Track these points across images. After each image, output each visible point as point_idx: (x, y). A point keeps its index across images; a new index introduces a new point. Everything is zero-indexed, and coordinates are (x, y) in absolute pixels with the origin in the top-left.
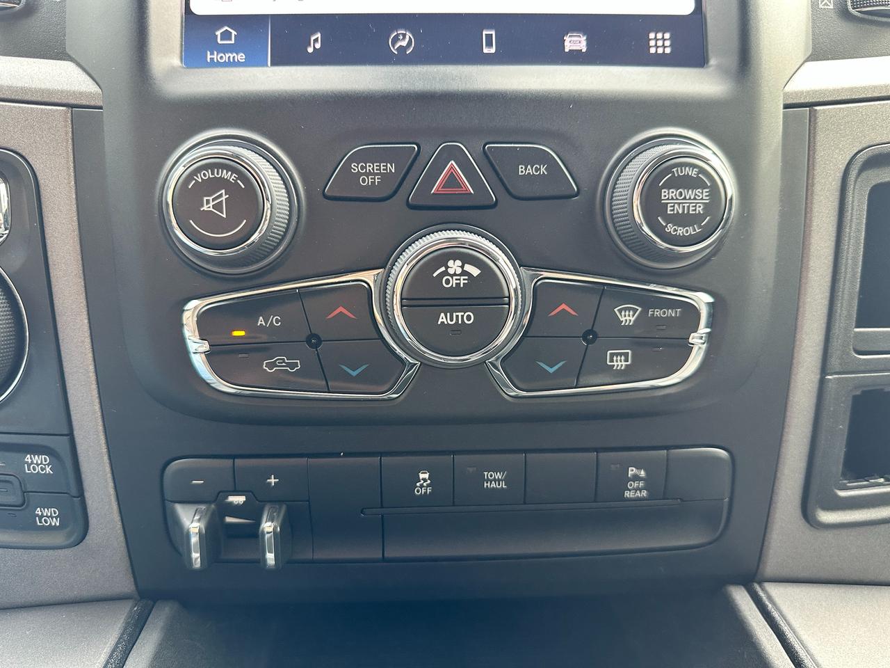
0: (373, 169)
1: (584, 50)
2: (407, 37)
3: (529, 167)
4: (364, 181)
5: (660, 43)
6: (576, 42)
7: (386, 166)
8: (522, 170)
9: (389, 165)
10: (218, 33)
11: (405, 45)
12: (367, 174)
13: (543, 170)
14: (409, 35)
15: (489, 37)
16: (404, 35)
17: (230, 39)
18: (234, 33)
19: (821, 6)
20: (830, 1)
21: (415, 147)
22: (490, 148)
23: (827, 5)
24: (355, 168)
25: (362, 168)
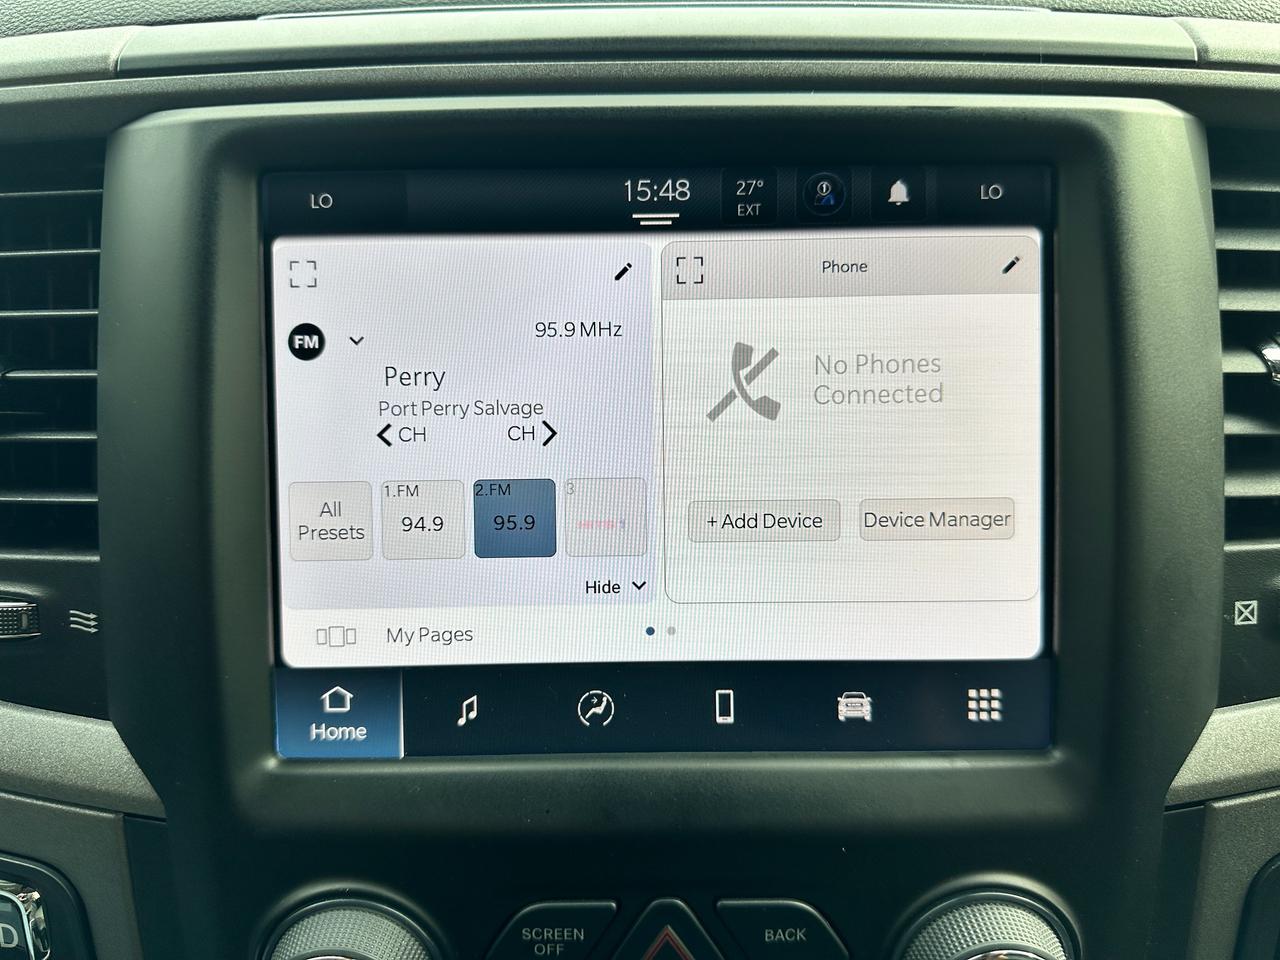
0: (553, 935)
1: (868, 718)
2: (605, 699)
3: (780, 931)
4: (540, 950)
5: (984, 704)
6: (855, 707)
7: (572, 932)
8: (769, 936)
9: (575, 931)
10: (326, 696)
11: (600, 712)
12: (546, 942)
13: (800, 935)
14: (606, 698)
15: (725, 699)
16: (600, 698)
17: (343, 706)
18: (349, 696)
19: (1238, 622)
20: (1252, 613)
21: (614, 905)
22: (725, 907)
23: (1247, 619)
24: (527, 934)
25: (537, 934)
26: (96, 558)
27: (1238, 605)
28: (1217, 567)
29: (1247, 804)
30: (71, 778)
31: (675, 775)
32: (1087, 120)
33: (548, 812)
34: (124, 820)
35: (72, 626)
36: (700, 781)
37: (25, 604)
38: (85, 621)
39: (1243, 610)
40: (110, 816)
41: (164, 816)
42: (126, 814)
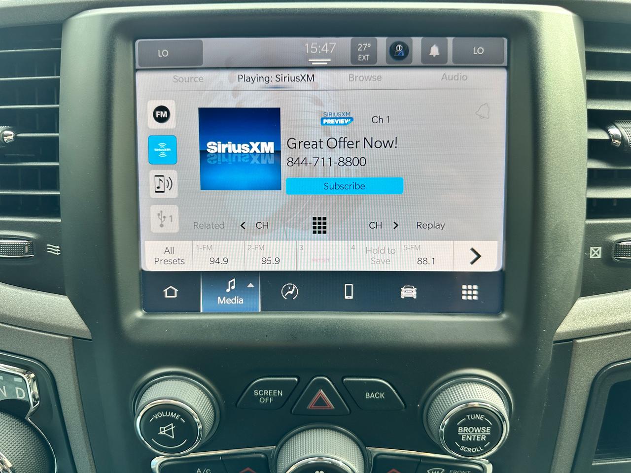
0: (268, 393)
1: (415, 297)
2: (294, 288)
3: (372, 393)
4: (262, 400)
5: (470, 292)
6: (409, 292)
7: (277, 392)
8: (367, 395)
9: (279, 391)
11: (292, 293)
12: (265, 397)
13: (382, 395)
15: (349, 288)
16: (292, 287)
17: (174, 295)
19: (592, 257)
20: (598, 253)
21: (296, 380)
22: (347, 381)
23: (596, 255)
24: (256, 393)
25: (261, 393)
26: (59, 220)
27: (592, 249)
28: (582, 229)
29: (592, 341)
30: (48, 320)
31: (325, 321)
32: (524, 15)
33: (267, 336)
34: (73, 341)
35: (48, 252)
36: (337, 324)
37: (27, 241)
38: (54, 250)
39: (594, 251)
40: (67, 338)
41: (91, 338)
42: (74, 337)
